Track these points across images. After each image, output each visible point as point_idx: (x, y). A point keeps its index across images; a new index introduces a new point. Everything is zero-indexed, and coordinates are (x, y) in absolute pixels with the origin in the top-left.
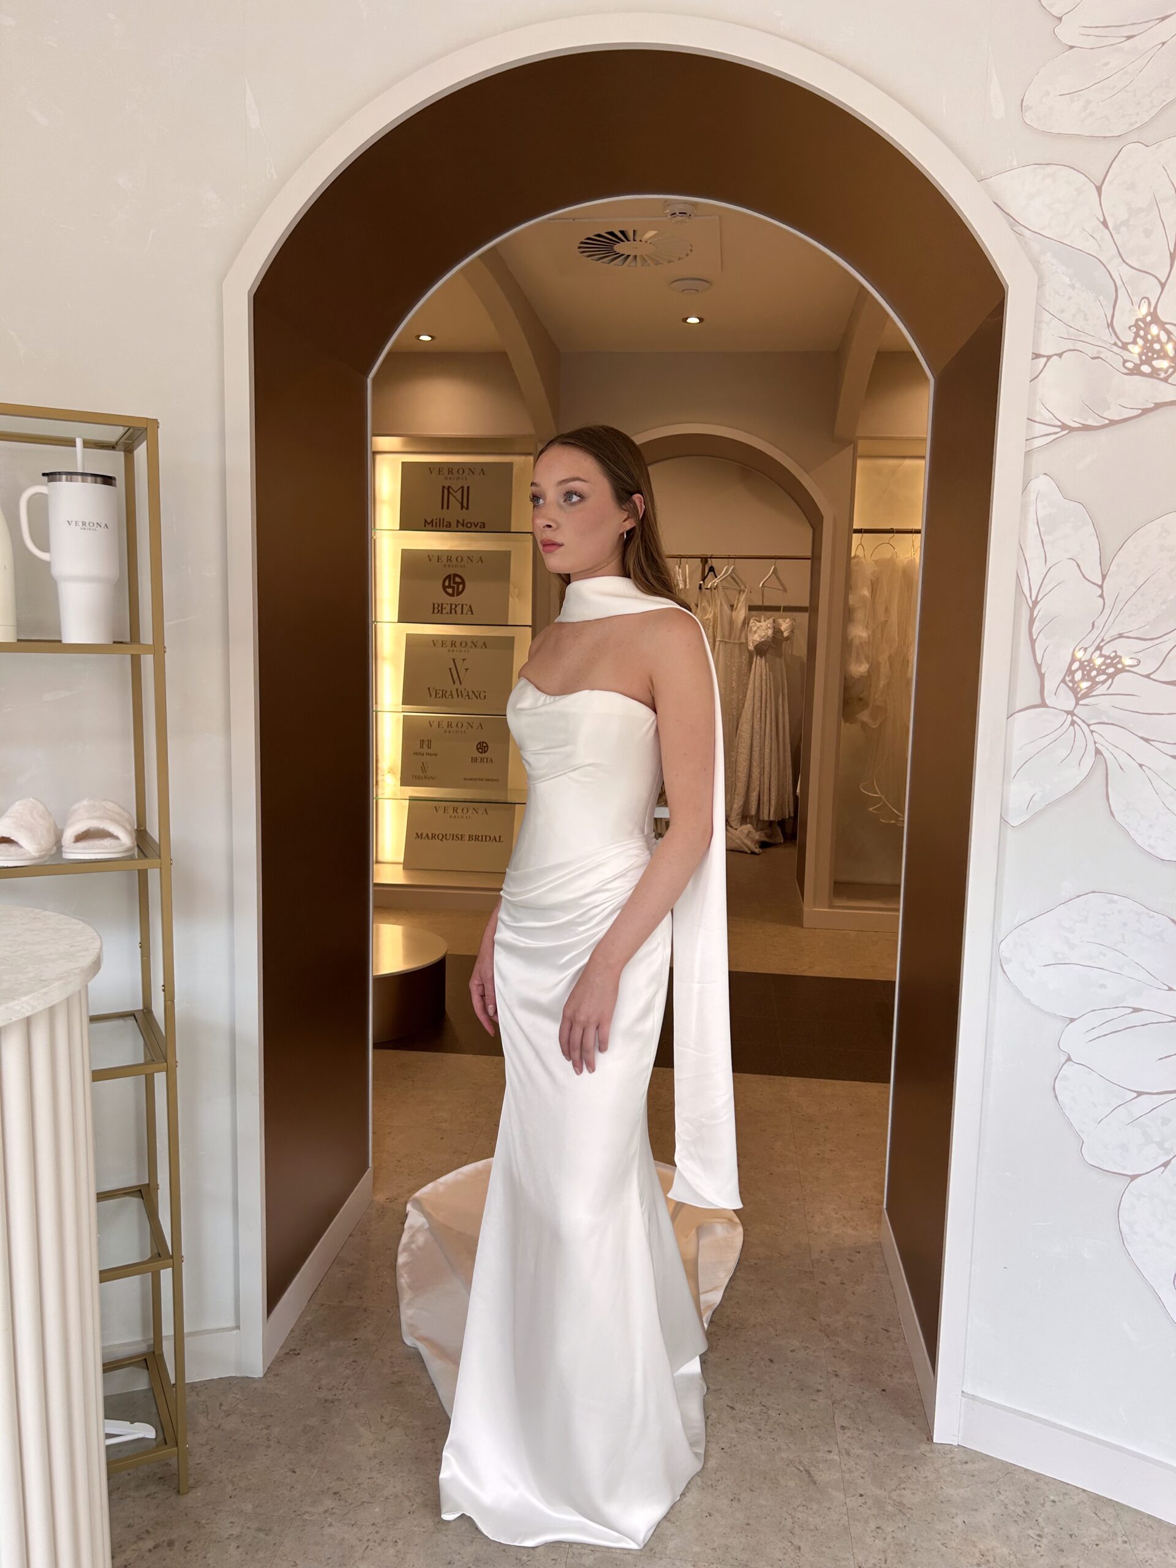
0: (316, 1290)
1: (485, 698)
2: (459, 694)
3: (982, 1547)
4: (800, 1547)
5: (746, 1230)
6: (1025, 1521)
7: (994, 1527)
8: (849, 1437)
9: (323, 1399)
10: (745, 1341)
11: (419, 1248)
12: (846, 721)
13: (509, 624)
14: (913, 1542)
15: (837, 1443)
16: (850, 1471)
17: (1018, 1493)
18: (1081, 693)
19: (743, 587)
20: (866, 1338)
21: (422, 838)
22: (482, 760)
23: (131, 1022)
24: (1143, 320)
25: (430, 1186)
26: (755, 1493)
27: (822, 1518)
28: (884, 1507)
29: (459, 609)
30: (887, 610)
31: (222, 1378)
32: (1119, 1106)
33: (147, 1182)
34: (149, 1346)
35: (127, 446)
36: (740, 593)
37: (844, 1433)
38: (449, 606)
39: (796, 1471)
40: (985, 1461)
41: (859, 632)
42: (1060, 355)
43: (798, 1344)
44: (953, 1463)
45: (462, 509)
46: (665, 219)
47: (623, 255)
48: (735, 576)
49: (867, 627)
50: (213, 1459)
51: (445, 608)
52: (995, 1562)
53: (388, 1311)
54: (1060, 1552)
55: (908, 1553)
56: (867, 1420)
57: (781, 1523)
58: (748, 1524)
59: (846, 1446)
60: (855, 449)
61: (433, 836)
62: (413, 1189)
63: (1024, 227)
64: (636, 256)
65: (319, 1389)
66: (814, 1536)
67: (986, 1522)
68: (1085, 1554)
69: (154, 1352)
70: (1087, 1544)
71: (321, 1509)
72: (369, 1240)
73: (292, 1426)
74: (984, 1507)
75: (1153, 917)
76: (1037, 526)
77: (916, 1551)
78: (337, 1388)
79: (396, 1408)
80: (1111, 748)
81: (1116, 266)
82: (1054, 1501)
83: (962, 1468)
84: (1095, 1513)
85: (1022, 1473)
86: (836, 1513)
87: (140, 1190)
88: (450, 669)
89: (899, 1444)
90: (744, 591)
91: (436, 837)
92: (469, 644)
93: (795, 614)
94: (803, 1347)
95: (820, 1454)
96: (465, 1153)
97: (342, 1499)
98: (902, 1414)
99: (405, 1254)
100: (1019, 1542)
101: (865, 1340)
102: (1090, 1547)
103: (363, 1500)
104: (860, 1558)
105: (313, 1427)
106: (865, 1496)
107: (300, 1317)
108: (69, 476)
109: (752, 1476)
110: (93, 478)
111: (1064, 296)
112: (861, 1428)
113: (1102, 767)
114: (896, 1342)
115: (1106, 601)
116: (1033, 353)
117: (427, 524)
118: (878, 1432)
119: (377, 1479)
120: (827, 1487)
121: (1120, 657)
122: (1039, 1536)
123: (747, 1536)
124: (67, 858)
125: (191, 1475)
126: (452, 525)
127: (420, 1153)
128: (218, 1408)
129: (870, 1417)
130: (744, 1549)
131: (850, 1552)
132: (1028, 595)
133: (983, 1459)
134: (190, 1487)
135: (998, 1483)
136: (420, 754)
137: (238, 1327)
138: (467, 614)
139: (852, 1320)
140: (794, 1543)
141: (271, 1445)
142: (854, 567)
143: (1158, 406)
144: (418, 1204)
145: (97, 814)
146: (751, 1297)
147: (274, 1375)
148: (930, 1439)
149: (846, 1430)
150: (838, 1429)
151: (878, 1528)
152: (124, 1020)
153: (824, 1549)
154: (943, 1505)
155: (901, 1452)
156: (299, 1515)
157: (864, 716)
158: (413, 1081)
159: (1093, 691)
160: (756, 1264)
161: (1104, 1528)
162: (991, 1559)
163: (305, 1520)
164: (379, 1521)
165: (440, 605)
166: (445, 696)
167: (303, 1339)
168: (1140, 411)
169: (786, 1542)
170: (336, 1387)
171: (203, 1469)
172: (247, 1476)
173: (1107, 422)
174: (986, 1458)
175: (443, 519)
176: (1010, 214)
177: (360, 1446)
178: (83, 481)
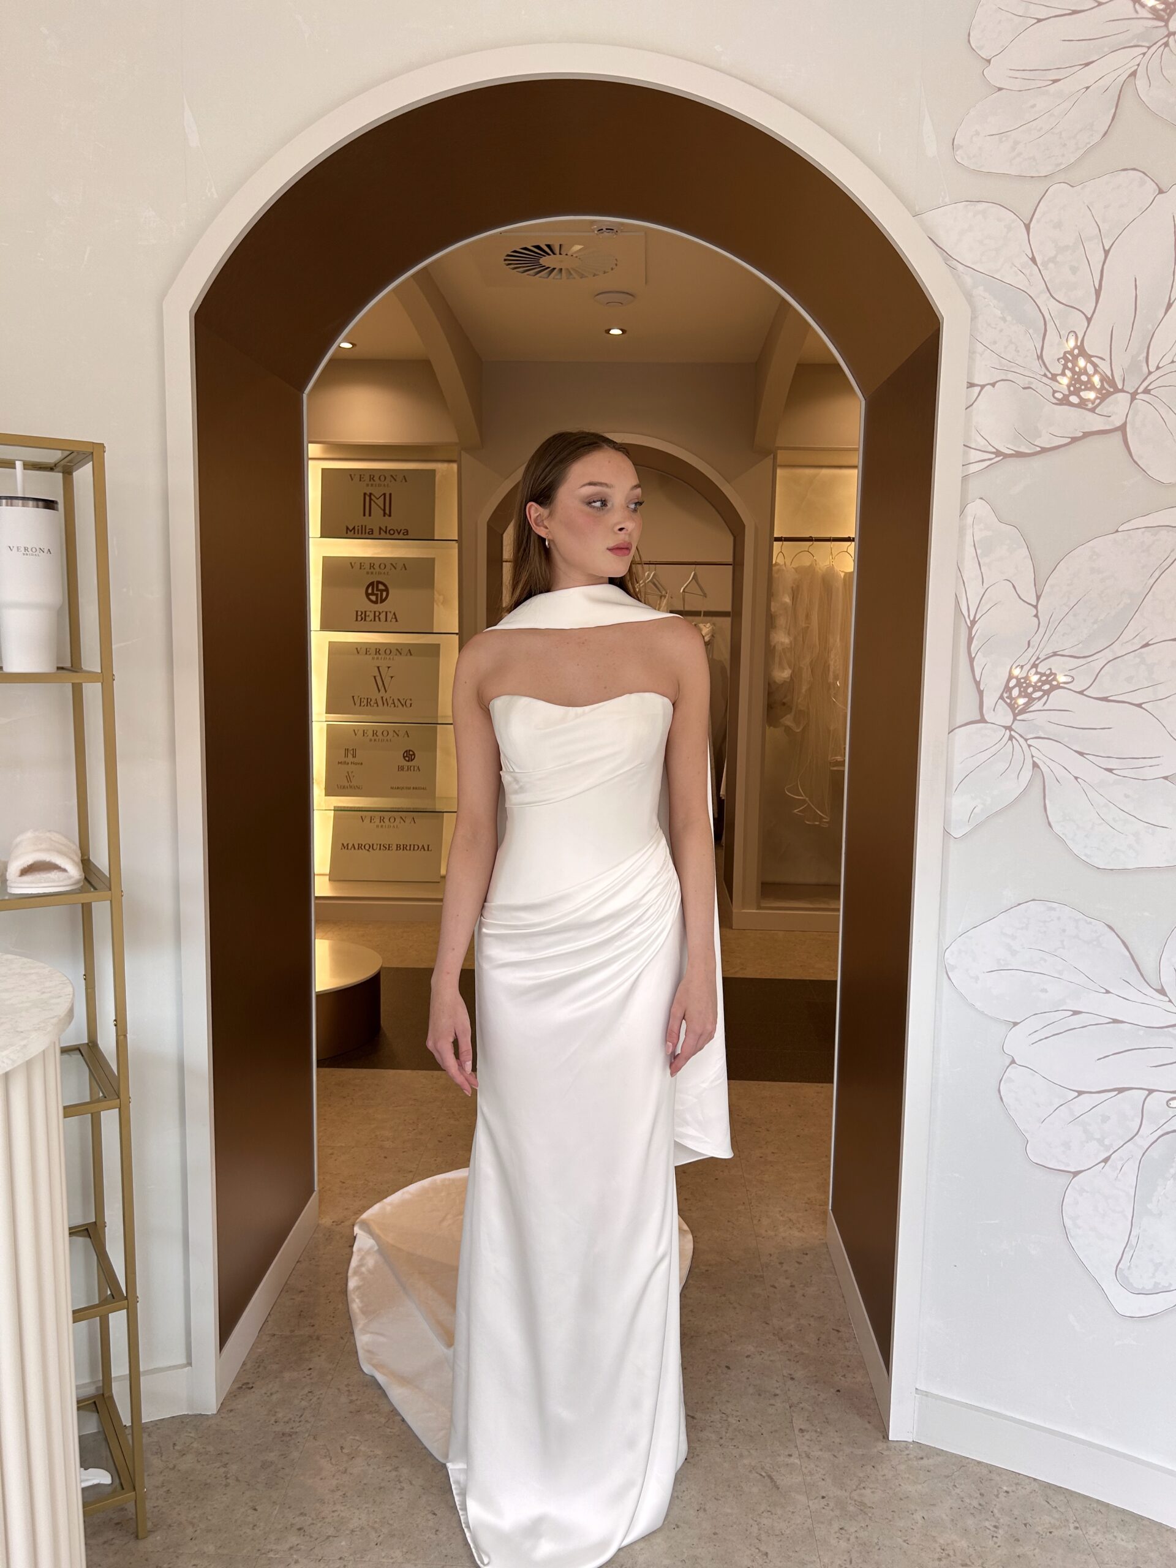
0: (266, 1321)
1: (411, 706)
2: (385, 702)
3: (942, 1541)
4: (767, 1553)
5: (696, 1237)
6: (981, 1513)
7: (953, 1520)
8: (808, 1440)
9: (281, 1433)
10: (701, 1349)
11: (369, 1271)
12: (770, 725)
13: (434, 631)
14: (876, 1541)
15: (796, 1447)
16: (811, 1474)
17: (973, 1486)
18: (1019, 709)
19: (664, 593)
20: (819, 1340)
21: (348, 849)
22: (409, 769)
23: (77, 1057)
24: (1071, 352)
25: (376, 1208)
26: (720, 1502)
27: (787, 1522)
28: (846, 1508)
29: (383, 616)
30: (808, 617)
31: (173, 1417)
32: (1061, 1105)
33: (94, 1221)
34: (97, 1388)
35: (67, 469)
36: (661, 597)
37: (803, 1436)
38: (373, 613)
39: (759, 1477)
40: (940, 1455)
41: (781, 639)
42: (993, 385)
43: (752, 1349)
44: (909, 1460)
45: (384, 516)
46: (591, 234)
47: (549, 268)
48: (656, 583)
49: (789, 634)
50: (170, 1502)
51: (369, 616)
52: (955, 1555)
53: (342, 1338)
54: (1016, 1542)
55: (871, 1552)
56: (824, 1422)
57: (747, 1530)
58: (715, 1534)
59: (806, 1449)
60: (775, 458)
61: (360, 847)
62: (360, 1211)
63: (957, 261)
64: (561, 269)
65: (276, 1422)
66: (781, 1541)
67: (944, 1516)
68: (1040, 1542)
69: (103, 1395)
70: (1041, 1533)
71: (288, 1546)
72: (318, 1266)
73: (250, 1463)
74: (941, 1502)
75: (1090, 923)
76: (973, 548)
77: (879, 1549)
78: (294, 1421)
79: (357, 1438)
80: (1049, 762)
81: (1043, 300)
82: (1007, 1492)
83: (918, 1464)
84: (1047, 1501)
85: (975, 1465)
86: (800, 1516)
87: (87, 1229)
88: (375, 677)
89: (856, 1444)
90: (665, 597)
91: (363, 847)
92: (394, 651)
93: (715, 619)
94: (758, 1352)
95: (780, 1459)
96: (411, 1172)
97: (307, 1535)
98: (858, 1414)
99: (356, 1278)
100: (977, 1534)
101: (817, 1342)
102: (1044, 1534)
103: (329, 1534)
104: (826, 1560)
105: (271, 1462)
106: (827, 1498)
107: (251, 1349)
108: (9, 501)
109: (715, 1484)
110: (35, 503)
111: (995, 328)
112: (819, 1430)
113: (1038, 782)
114: (848, 1341)
115: (1041, 620)
116: (968, 382)
117: (349, 531)
118: (836, 1433)
119: (341, 1511)
120: (790, 1492)
121: (1055, 674)
122: (995, 1527)
123: (715, 1546)
124: (13, 892)
125: (149, 1518)
126: (374, 532)
127: (364, 1173)
128: (171, 1448)
129: (827, 1419)
130: (713, 1559)
131: (816, 1555)
132: (966, 615)
133: (937, 1454)
134: (149, 1531)
135: (953, 1477)
136: (345, 763)
137: (189, 1364)
138: (391, 621)
139: (803, 1322)
140: (761, 1549)
141: (229, 1484)
142: (775, 575)
143: (1086, 435)
144: (366, 1226)
145: (43, 846)
146: (705, 1305)
147: (228, 1411)
148: (885, 1436)
149: (805, 1433)
150: (797, 1432)
151: (841, 1529)
152: (69, 1054)
153: (791, 1554)
154: (902, 1502)
155: (860, 1452)
156: (264, 1554)
157: (788, 720)
158: (352, 1099)
159: (1029, 708)
160: (707, 1271)
161: (1057, 1516)
162: (951, 1553)
163: (269, 1559)
164: (346, 1555)
165: (364, 613)
166: (370, 705)
167: (255, 1372)
168: (1070, 440)
169: (753, 1549)
170: (293, 1419)
171: (160, 1512)
172: (207, 1517)
173: (1039, 449)
174: (940, 1452)
175: (365, 526)
176: (943, 248)
177: (321, 1479)
178: (23, 506)
